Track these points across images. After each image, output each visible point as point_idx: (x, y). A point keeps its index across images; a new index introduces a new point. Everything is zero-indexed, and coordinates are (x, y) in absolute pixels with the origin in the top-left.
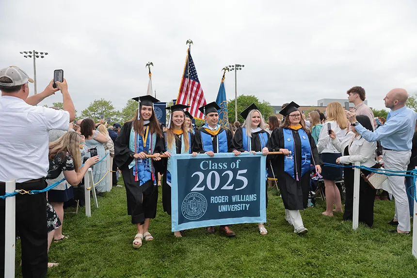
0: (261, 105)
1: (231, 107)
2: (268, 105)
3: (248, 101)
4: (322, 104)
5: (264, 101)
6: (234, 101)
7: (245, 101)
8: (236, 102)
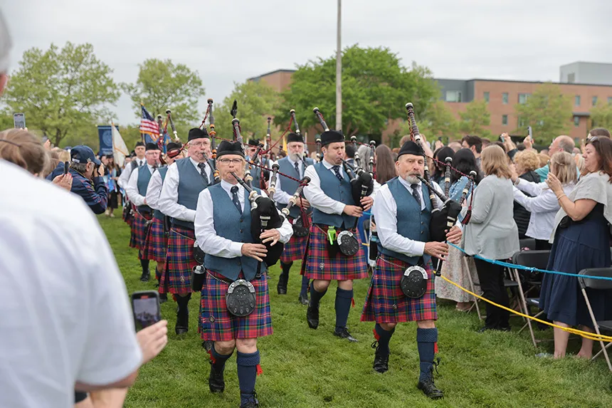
0: (408, 74)
1: (323, 79)
2: (426, 76)
3: (371, 65)
4: (571, 76)
5: (414, 63)
6: (332, 64)
7: (364, 62)
8: (339, 65)
